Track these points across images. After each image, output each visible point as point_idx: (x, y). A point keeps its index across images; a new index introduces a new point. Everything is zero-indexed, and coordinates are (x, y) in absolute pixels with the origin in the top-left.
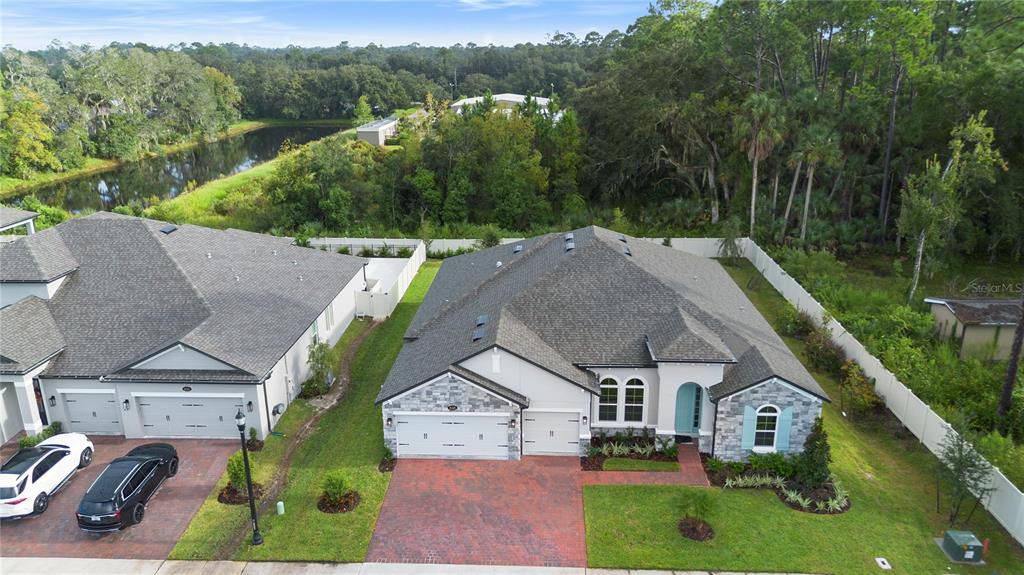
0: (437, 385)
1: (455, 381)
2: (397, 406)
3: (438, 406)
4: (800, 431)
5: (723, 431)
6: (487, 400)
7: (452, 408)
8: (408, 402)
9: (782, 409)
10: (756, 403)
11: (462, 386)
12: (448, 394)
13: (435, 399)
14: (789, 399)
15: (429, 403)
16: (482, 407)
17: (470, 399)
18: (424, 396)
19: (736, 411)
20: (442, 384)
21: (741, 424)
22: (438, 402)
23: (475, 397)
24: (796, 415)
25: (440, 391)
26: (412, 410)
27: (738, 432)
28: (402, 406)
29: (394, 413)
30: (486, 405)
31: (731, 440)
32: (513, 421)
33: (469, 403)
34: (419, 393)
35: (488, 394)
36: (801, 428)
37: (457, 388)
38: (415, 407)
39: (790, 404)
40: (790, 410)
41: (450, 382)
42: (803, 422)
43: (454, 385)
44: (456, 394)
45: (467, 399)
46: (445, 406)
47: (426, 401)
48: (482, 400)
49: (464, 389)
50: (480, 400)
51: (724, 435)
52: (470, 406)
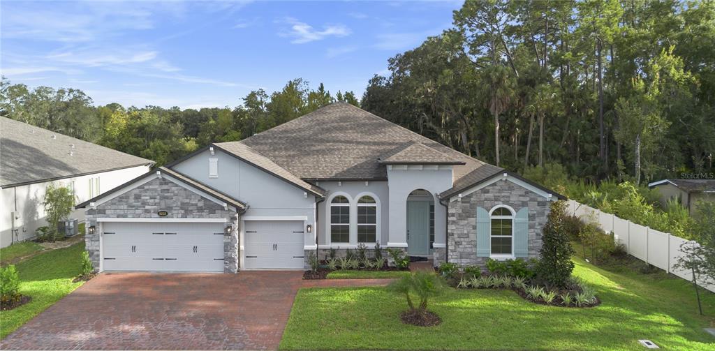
0: (146, 187)
1: (166, 183)
2: (102, 212)
3: (147, 211)
4: (537, 235)
5: (456, 236)
6: (201, 204)
7: (163, 214)
8: (115, 207)
9: (517, 208)
10: (488, 204)
11: (174, 189)
12: (158, 197)
13: (144, 204)
14: (522, 199)
15: (137, 208)
16: (195, 213)
17: (183, 204)
18: (132, 200)
19: (469, 213)
20: (151, 187)
21: (475, 228)
22: (147, 207)
23: (188, 201)
24: (531, 217)
25: (149, 194)
26: (119, 217)
27: (472, 237)
28: (107, 212)
29: (99, 220)
30: (200, 210)
31: (465, 246)
32: (230, 227)
33: (182, 208)
34: (127, 196)
35: (202, 198)
36: (538, 231)
37: (168, 191)
38: (122, 213)
39: (524, 204)
40: (525, 211)
41: (161, 184)
42: (539, 224)
43: (165, 187)
45: (179, 204)
46: (154, 212)
47: (134, 206)
48: (196, 205)
49: (176, 192)
50: (193, 205)
51: (457, 240)
52: (183, 212)
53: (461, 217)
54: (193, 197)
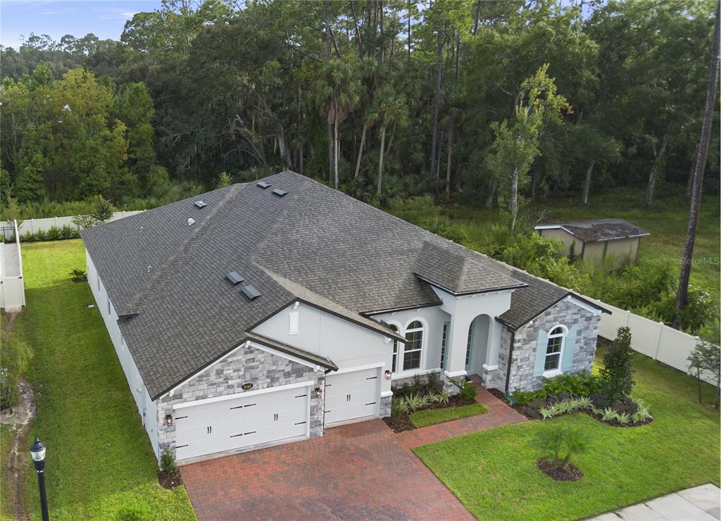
0: (229, 360)
1: (251, 352)
2: (179, 397)
3: (230, 387)
4: (581, 348)
5: (519, 360)
6: (288, 369)
7: (247, 387)
8: (192, 388)
9: (569, 325)
10: (548, 325)
11: (260, 356)
12: (243, 369)
13: (227, 379)
14: (575, 317)
15: (218, 385)
16: (282, 380)
17: (269, 372)
18: (213, 378)
19: (531, 338)
20: (235, 358)
21: (534, 350)
22: (230, 382)
23: (274, 368)
24: (579, 333)
25: (233, 367)
26: (197, 399)
27: (532, 358)
28: (185, 396)
29: (175, 407)
30: (287, 375)
31: (526, 370)
32: (318, 389)
33: (267, 377)
34: (207, 375)
35: (290, 362)
36: (582, 345)
37: (253, 360)
38: (201, 394)
39: (576, 321)
40: (576, 327)
41: (246, 353)
42: (584, 338)
43: (250, 356)
44: (252, 368)
45: (265, 372)
46: (238, 387)
47: (215, 384)
48: (283, 370)
49: (262, 360)
50: (280, 371)
51: (519, 364)
52: (269, 380)
53: (526, 342)
54: (280, 362)
